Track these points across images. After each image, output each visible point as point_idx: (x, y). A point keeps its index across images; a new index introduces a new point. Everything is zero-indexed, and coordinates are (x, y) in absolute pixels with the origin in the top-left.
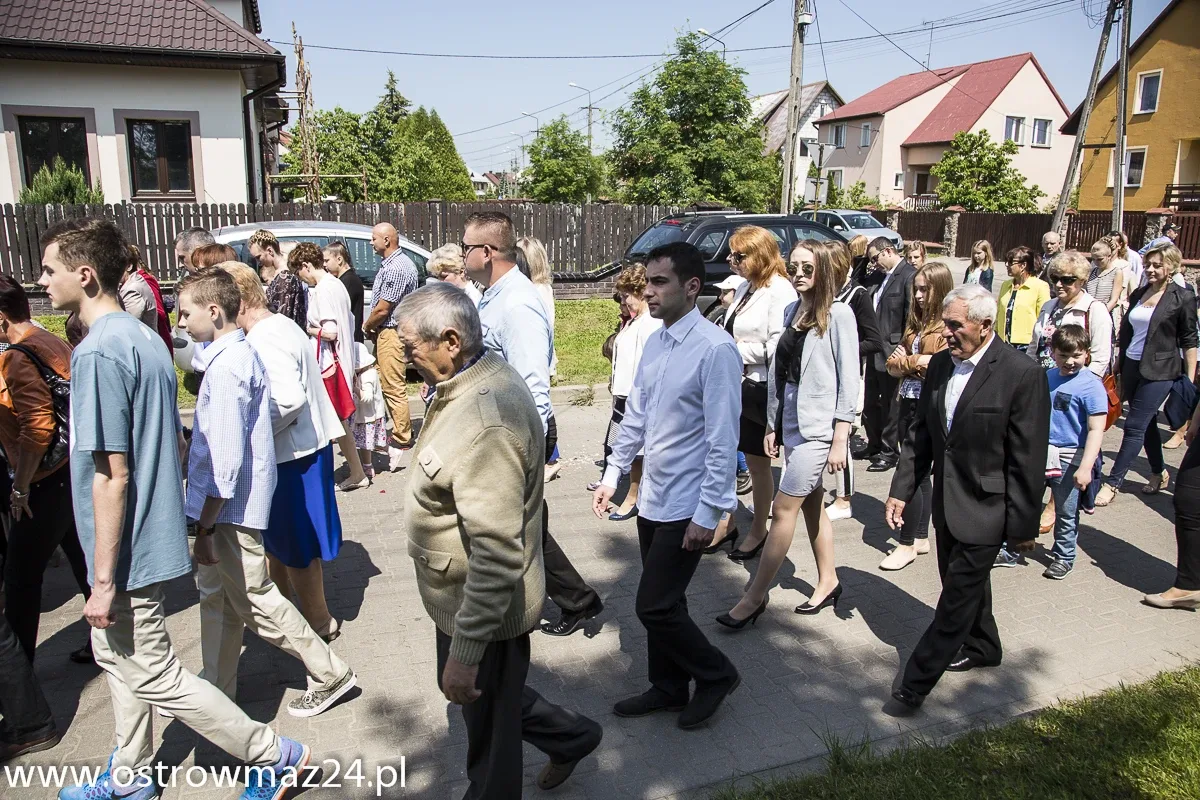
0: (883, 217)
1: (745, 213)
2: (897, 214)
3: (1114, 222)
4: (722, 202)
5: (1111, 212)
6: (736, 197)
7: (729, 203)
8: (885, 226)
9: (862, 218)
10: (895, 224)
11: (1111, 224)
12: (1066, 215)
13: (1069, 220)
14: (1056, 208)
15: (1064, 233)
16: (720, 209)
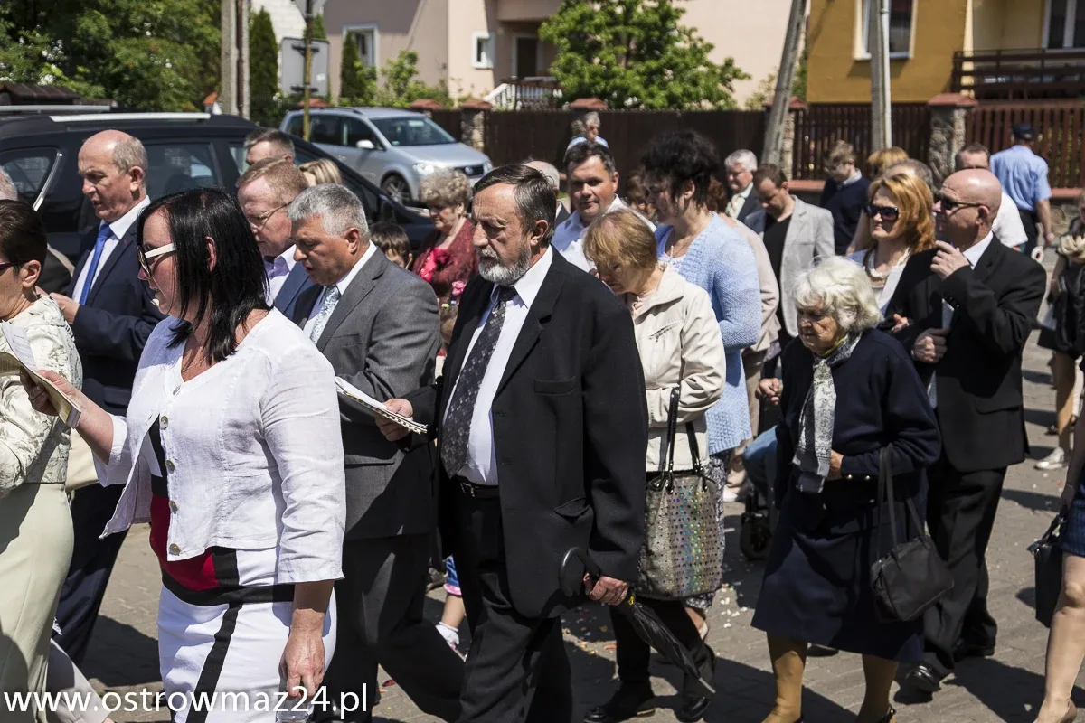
0: (453, 122)
1: (113, 111)
2: (480, 116)
3: (875, 124)
4: (84, 86)
5: (868, 106)
6: (119, 75)
7: (100, 89)
8: (458, 139)
9: (413, 124)
10: (477, 135)
11: (870, 127)
12: (791, 111)
13: (796, 121)
14: (768, 101)
15: (789, 145)
16: (69, 101)
